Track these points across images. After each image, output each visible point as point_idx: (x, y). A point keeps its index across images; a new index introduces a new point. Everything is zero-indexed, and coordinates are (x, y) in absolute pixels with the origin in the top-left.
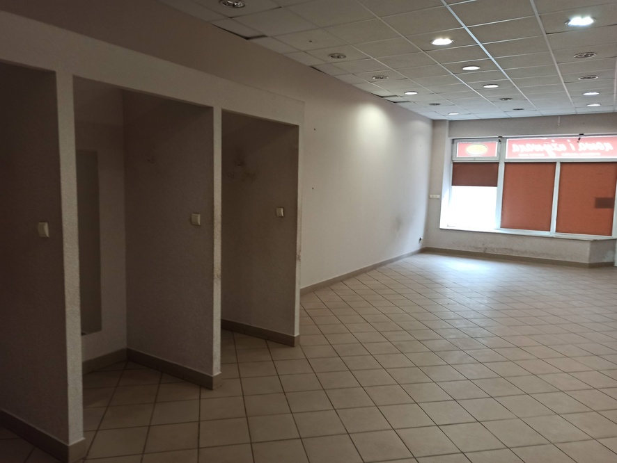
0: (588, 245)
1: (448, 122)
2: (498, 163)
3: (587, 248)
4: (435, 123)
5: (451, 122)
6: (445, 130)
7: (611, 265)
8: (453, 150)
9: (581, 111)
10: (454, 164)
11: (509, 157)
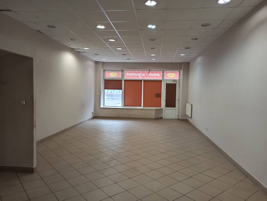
0: (154, 111)
1: (101, 63)
2: (122, 80)
3: (154, 112)
4: (96, 63)
5: (103, 63)
6: (101, 66)
7: (162, 118)
8: (104, 75)
9: (149, 61)
10: (105, 80)
11: (126, 78)
